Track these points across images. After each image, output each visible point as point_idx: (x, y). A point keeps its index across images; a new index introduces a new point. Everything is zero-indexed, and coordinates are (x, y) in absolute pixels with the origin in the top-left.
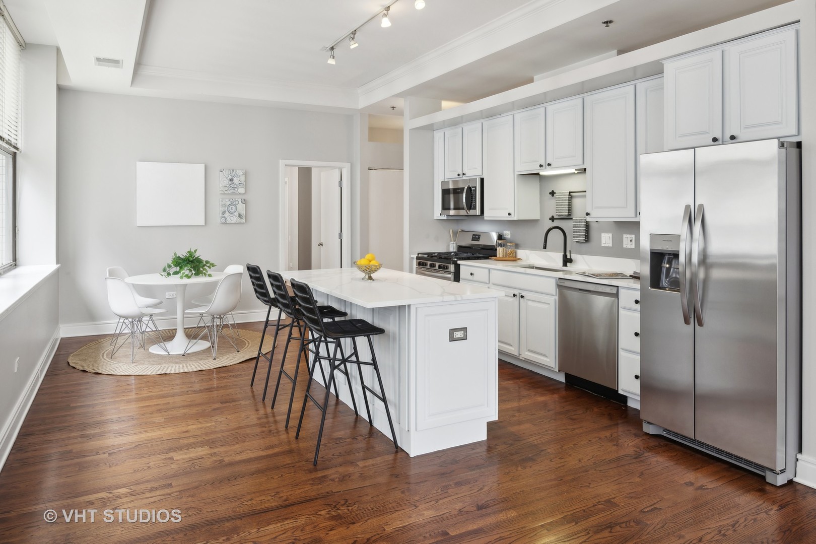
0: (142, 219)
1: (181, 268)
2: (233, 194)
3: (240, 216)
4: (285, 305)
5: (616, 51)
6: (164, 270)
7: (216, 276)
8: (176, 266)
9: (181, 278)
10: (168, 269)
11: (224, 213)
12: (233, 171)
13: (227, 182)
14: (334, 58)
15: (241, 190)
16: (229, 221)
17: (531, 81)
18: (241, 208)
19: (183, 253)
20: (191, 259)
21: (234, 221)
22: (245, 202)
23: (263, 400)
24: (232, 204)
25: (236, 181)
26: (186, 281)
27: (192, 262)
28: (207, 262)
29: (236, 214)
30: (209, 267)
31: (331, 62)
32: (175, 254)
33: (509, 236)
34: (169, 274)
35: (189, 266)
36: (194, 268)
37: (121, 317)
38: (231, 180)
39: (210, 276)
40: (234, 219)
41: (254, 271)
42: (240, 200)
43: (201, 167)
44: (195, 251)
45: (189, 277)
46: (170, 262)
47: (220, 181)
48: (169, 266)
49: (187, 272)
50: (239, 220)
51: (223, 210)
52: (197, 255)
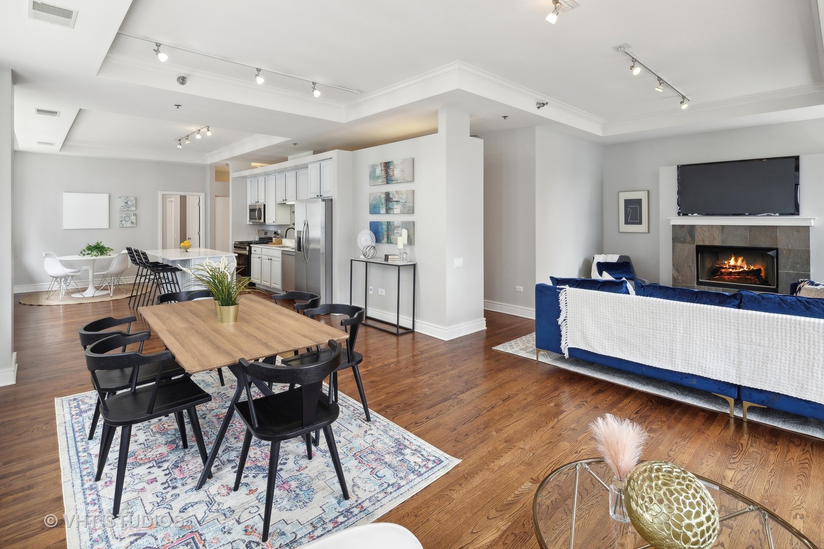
0: (66, 225)
1: (91, 251)
2: (128, 210)
3: (132, 223)
4: (149, 267)
5: (312, 152)
6: (81, 253)
7: (113, 255)
8: (88, 250)
9: (92, 256)
10: (83, 252)
11: (121, 221)
12: (128, 198)
13: (123, 204)
14: (180, 145)
15: (133, 209)
16: (125, 226)
17: (286, 159)
18: (133, 218)
19: (93, 243)
20: (98, 247)
21: (129, 226)
22: (135, 215)
23: (129, 304)
24: (127, 216)
25: (129, 203)
26: (94, 258)
27: (98, 248)
28: (108, 248)
29: (130, 222)
30: (110, 251)
31: (179, 147)
32: (88, 244)
33: (280, 233)
34: (84, 255)
35: (97, 250)
36: (100, 251)
37: (54, 277)
38: (126, 203)
39: (109, 255)
40: (129, 224)
41: (128, 249)
42: (132, 214)
43: (106, 196)
44: (101, 242)
45: (97, 256)
46: (85, 249)
47: (119, 204)
48: (84, 251)
49: (95, 253)
50: (131, 225)
51: (121, 219)
52: (102, 244)
